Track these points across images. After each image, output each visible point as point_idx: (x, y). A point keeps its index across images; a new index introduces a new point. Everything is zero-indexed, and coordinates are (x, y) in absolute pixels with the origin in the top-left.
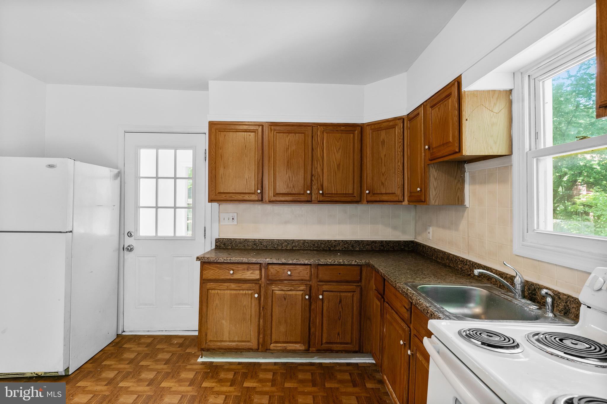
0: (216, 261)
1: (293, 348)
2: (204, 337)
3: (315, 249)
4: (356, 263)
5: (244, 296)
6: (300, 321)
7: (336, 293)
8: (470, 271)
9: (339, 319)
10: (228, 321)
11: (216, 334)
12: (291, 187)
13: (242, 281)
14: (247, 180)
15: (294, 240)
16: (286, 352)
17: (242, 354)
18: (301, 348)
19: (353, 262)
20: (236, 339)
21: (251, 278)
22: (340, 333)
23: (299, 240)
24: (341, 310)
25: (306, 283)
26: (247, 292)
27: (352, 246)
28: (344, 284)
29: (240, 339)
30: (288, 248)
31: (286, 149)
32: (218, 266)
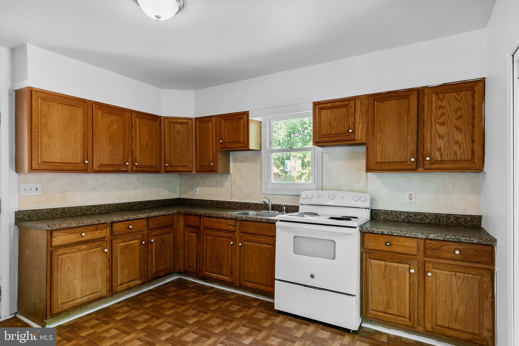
0: (68, 227)
1: (134, 284)
2: (56, 303)
3: (118, 210)
4: (171, 213)
5: (94, 253)
6: (138, 263)
7: (160, 236)
8: (235, 207)
9: (163, 254)
10: (80, 280)
11: (68, 295)
12: (113, 159)
13: (90, 241)
14: (73, 151)
15: (101, 205)
16: (129, 289)
17: (87, 308)
18: (139, 283)
19: (170, 212)
20: (88, 293)
21: (100, 236)
22: (163, 264)
23: (105, 205)
24: (163, 247)
25: (140, 233)
26: (96, 249)
27: (145, 205)
28: (164, 229)
29: (92, 292)
30: (96, 212)
31: (109, 127)
32: (69, 231)
